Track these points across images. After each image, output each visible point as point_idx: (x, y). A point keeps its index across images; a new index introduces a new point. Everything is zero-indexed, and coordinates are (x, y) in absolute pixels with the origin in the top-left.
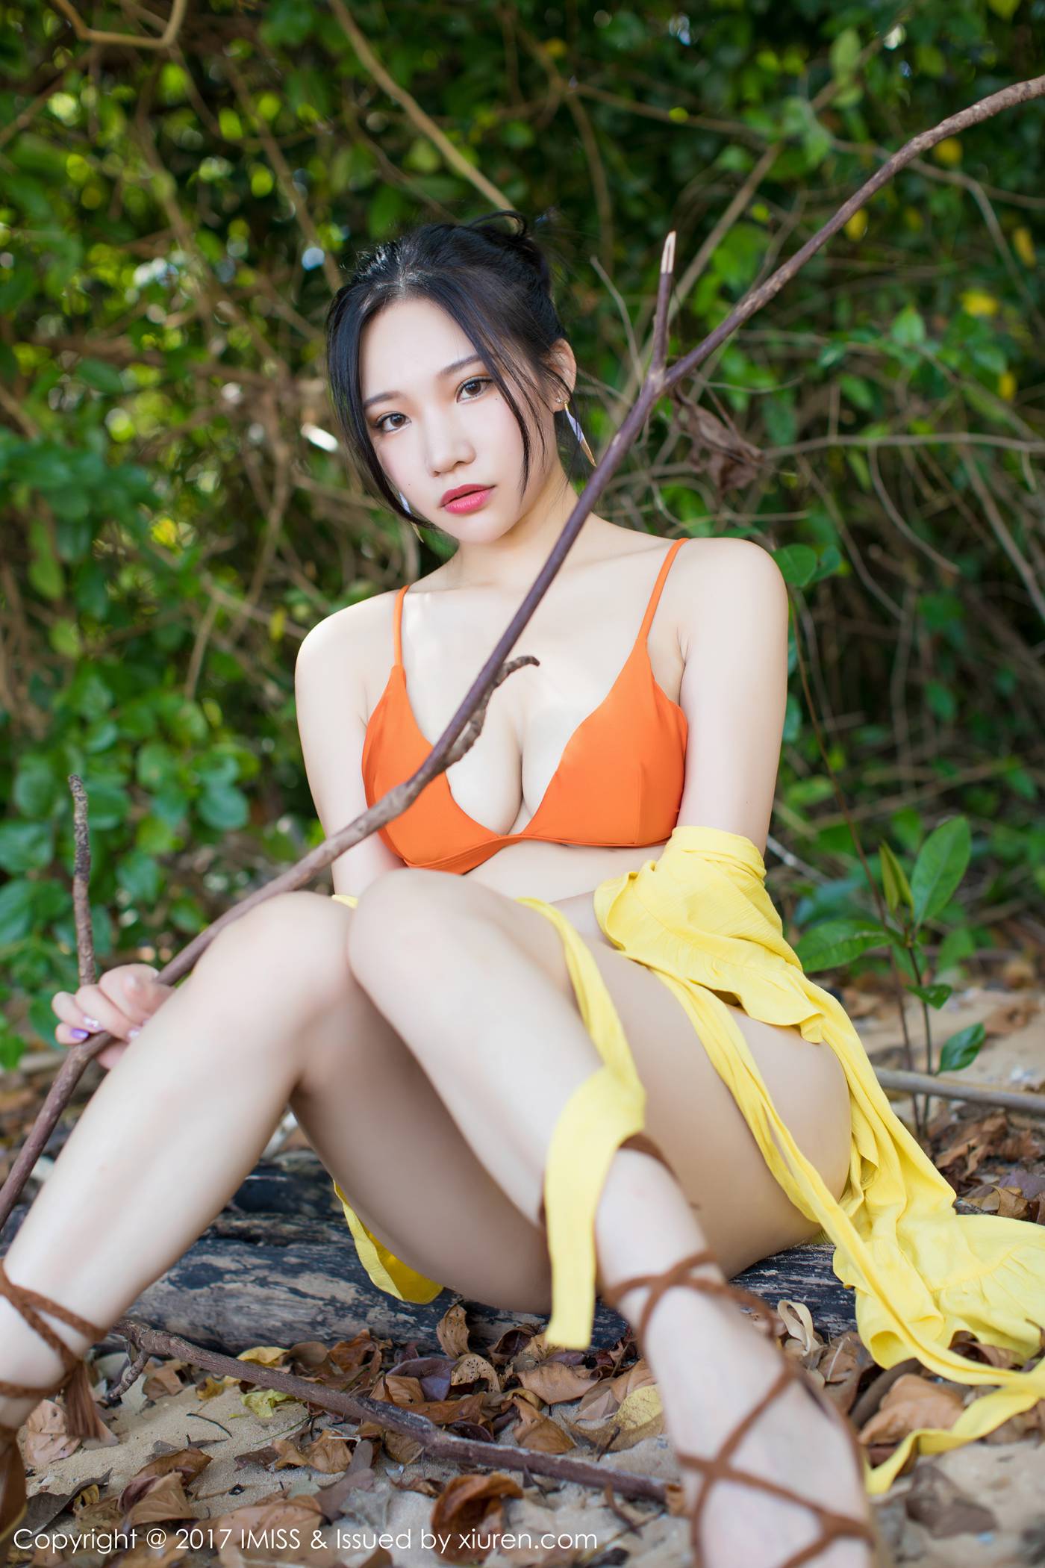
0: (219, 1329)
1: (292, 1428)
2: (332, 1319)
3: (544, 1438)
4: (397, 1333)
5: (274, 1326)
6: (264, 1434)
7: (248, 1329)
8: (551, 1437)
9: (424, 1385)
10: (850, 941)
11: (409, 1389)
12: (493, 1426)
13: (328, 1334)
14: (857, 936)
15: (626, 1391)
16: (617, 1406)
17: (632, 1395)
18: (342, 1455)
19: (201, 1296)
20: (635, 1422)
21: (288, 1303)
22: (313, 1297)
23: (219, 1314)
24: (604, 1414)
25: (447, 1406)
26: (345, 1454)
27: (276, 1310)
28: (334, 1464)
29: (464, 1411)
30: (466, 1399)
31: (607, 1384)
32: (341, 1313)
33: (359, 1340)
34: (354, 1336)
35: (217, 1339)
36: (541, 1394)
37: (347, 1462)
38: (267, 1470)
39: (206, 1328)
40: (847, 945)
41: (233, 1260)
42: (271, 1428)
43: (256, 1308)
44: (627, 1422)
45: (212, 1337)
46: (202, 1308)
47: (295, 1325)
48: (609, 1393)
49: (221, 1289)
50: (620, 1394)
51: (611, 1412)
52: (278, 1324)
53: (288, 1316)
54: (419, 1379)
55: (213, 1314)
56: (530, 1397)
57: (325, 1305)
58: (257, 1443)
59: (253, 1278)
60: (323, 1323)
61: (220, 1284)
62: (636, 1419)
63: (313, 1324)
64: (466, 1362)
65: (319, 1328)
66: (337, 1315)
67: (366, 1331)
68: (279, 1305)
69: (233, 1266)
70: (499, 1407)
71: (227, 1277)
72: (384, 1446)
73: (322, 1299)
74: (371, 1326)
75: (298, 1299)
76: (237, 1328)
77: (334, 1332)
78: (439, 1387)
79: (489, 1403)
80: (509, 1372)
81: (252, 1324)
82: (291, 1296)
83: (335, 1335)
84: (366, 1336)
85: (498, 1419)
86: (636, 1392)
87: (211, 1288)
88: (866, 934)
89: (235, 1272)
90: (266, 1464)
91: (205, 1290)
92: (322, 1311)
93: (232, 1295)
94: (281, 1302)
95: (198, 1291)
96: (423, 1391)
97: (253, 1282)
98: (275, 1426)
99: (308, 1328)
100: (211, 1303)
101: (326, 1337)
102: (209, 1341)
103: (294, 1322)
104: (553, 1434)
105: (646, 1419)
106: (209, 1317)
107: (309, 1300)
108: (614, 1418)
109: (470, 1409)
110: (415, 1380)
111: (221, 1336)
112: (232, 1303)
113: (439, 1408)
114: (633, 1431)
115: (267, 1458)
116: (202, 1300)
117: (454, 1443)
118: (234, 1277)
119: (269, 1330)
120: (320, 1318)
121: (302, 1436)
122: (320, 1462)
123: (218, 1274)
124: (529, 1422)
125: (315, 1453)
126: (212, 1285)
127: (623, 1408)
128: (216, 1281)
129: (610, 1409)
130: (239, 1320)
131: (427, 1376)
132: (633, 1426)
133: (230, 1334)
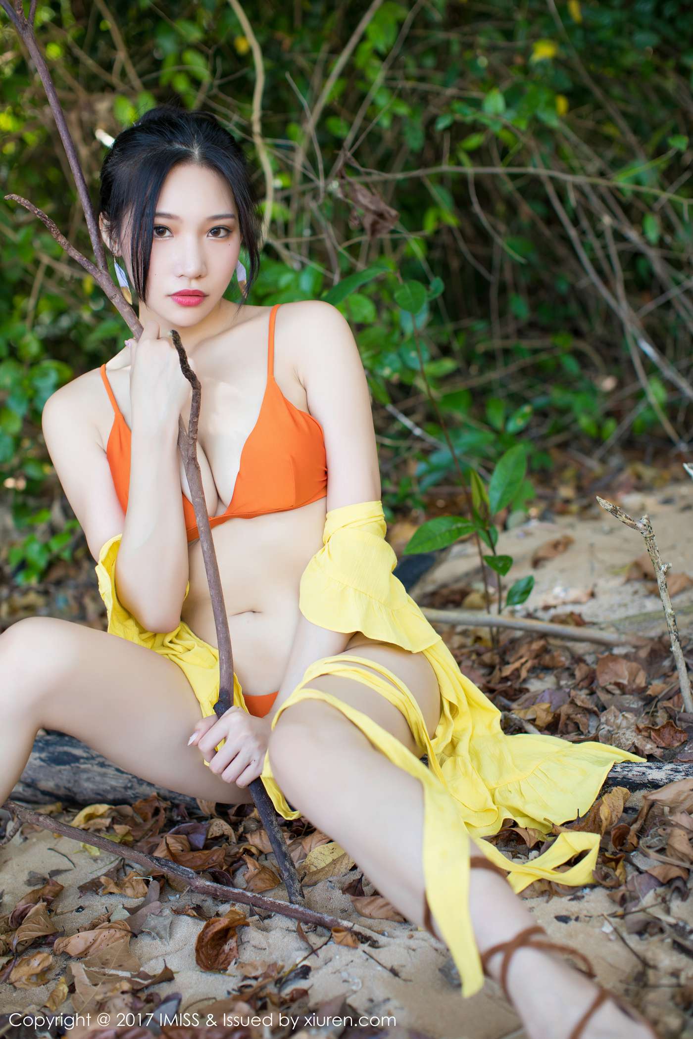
0: (75, 789)
1: (112, 863)
2: (136, 785)
3: (262, 879)
4: (173, 796)
5: (106, 789)
6: (95, 866)
7: (92, 790)
8: (267, 879)
9: (190, 839)
10: (450, 531)
11: (181, 843)
12: (231, 869)
13: (133, 794)
14: (454, 527)
15: (311, 847)
16: (306, 856)
17: (314, 850)
18: (142, 888)
19: (65, 770)
20: (316, 867)
21: (115, 777)
22: (127, 774)
23: (76, 781)
24: (298, 860)
25: (204, 854)
26: (144, 887)
27: (107, 780)
28: (137, 893)
29: (214, 858)
30: (216, 850)
31: (300, 841)
32: (140, 782)
33: (151, 799)
34: (148, 796)
35: (73, 795)
36: (260, 847)
37: (144, 892)
38: (98, 894)
39: (65, 788)
40: (447, 534)
41: (85, 752)
42: (99, 861)
43: (98, 779)
44: (311, 866)
45: (69, 794)
46: (64, 777)
47: (118, 789)
48: (300, 847)
49: (78, 767)
50: (307, 849)
51: (302, 859)
52: (109, 788)
53: (113, 783)
54: (186, 835)
55: (72, 781)
56: (254, 850)
57: (133, 778)
58: (91, 873)
59: (96, 762)
60: (131, 788)
61: (77, 764)
62: (317, 865)
63: (126, 788)
64: (215, 824)
65: (129, 790)
66: (138, 783)
67: (155, 794)
68: (110, 777)
69: (85, 755)
70: (235, 855)
71: (82, 761)
72: (167, 880)
73: (131, 774)
74: (158, 791)
75: (119, 774)
76: (86, 789)
77: (137, 793)
78: (199, 840)
79: (229, 853)
80: (241, 829)
81: (95, 787)
82: (116, 773)
83: (137, 795)
84: (155, 797)
85: (235, 865)
86: (317, 848)
87: (72, 767)
88: (460, 525)
89: (87, 759)
90: (97, 890)
91: (67, 767)
92: (130, 781)
93: (85, 771)
94: (111, 776)
95: (62, 767)
96: (190, 843)
97: (97, 764)
98: (102, 860)
99: (123, 790)
100: (71, 774)
101: (132, 796)
102: (67, 796)
103: (117, 787)
104: (267, 876)
105: (323, 865)
106: (69, 782)
107: (125, 776)
108: (304, 863)
109: (218, 857)
110: (184, 836)
111: (75, 794)
112: (85, 776)
113: (200, 856)
114: (315, 873)
115: (97, 886)
116: (65, 773)
117: (208, 886)
118: (86, 761)
119: (104, 791)
120: (129, 785)
121: (118, 870)
122: (129, 892)
123: (76, 759)
124: (253, 870)
125: (126, 885)
126: (73, 765)
127: (309, 858)
128: (74, 762)
129: (302, 857)
130: (88, 785)
131: (191, 833)
132: (315, 869)
133: (81, 792)
